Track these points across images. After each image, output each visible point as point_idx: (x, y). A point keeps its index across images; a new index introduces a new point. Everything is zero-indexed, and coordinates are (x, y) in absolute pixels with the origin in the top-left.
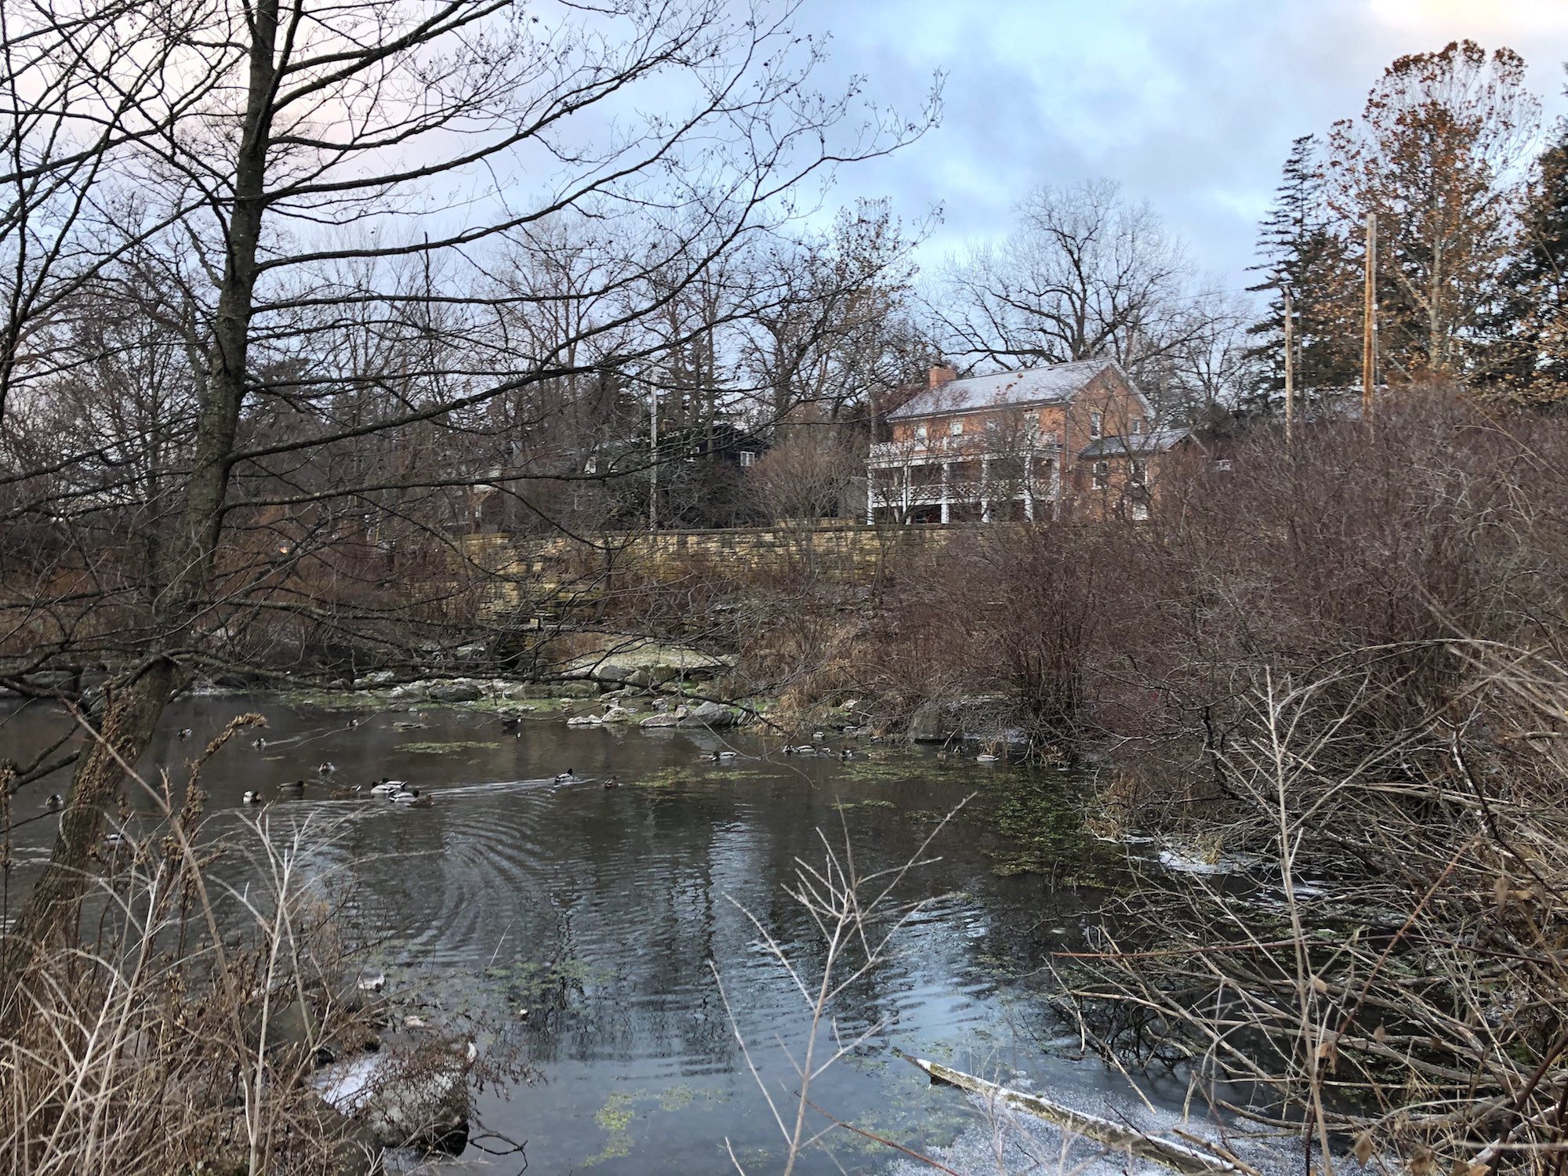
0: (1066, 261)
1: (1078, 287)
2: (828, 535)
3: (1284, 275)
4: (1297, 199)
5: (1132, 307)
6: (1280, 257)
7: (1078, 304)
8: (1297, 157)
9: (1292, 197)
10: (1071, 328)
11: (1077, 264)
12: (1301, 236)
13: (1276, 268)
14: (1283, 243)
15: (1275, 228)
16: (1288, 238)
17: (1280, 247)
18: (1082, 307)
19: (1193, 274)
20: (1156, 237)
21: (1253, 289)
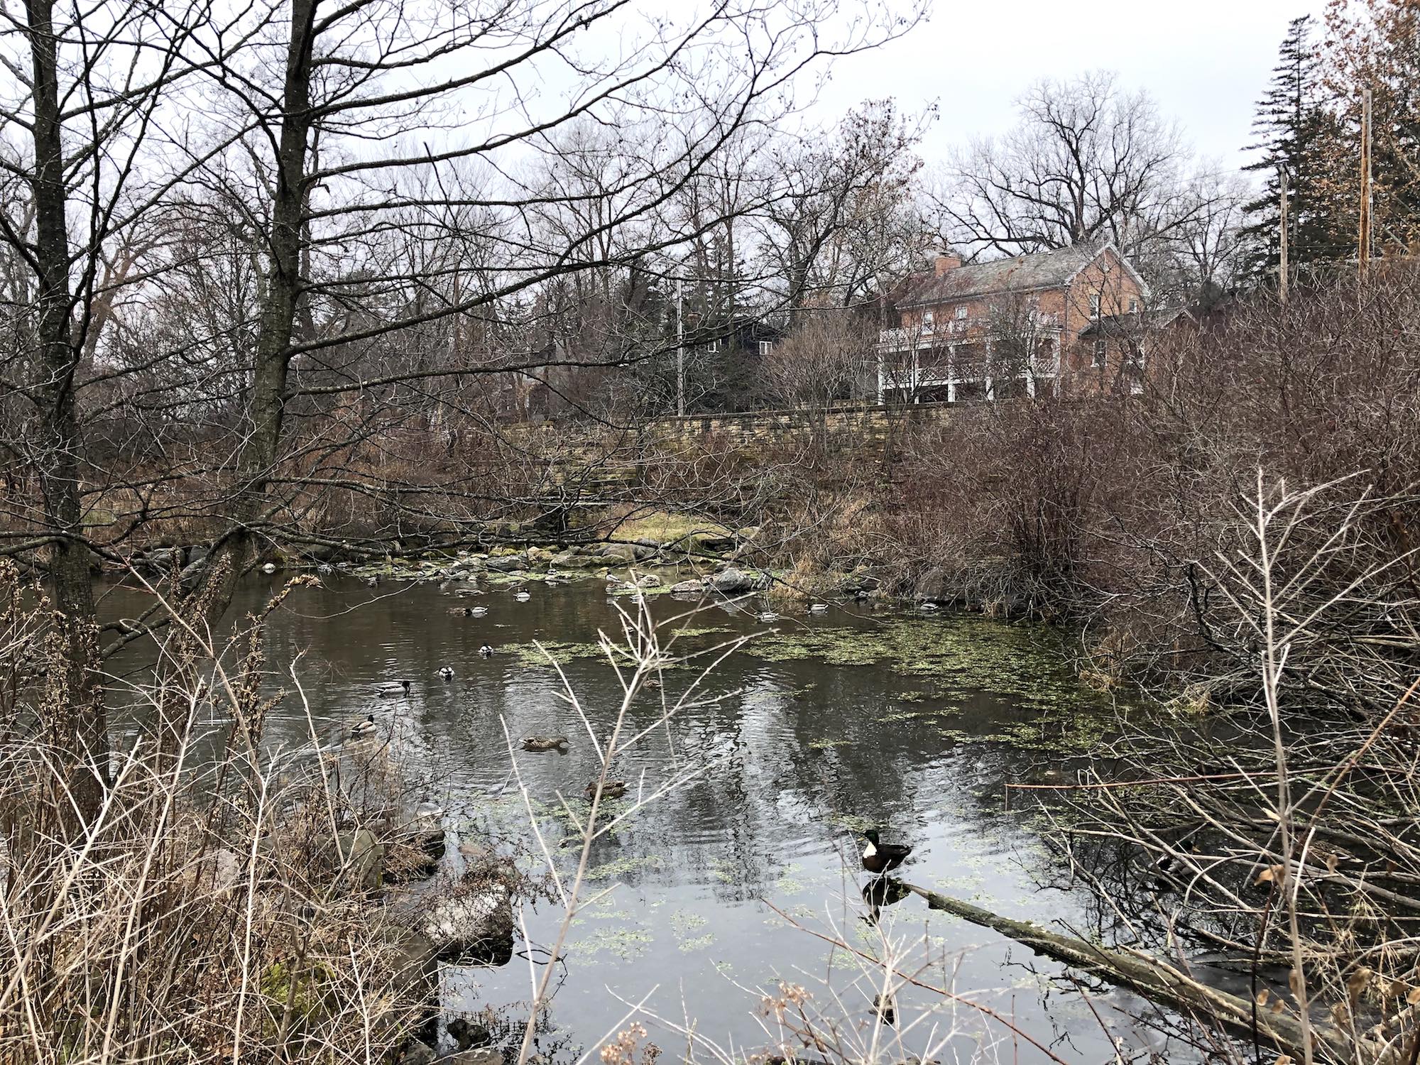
0: (1064, 150)
1: (1076, 176)
2: (839, 416)
3: (1281, 153)
4: (1294, 79)
5: (1128, 193)
6: (1277, 136)
7: (1076, 192)
8: (1294, 38)
9: (1289, 77)
10: (1071, 215)
11: (1075, 153)
12: (1298, 114)
13: (1272, 147)
14: (1279, 122)
15: (1270, 108)
16: (1284, 117)
17: (1276, 126)
18: (1082, 194)
19: (1190, 157)
20: (1152, 124)
21: (1248, 168)
